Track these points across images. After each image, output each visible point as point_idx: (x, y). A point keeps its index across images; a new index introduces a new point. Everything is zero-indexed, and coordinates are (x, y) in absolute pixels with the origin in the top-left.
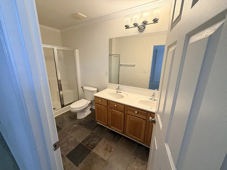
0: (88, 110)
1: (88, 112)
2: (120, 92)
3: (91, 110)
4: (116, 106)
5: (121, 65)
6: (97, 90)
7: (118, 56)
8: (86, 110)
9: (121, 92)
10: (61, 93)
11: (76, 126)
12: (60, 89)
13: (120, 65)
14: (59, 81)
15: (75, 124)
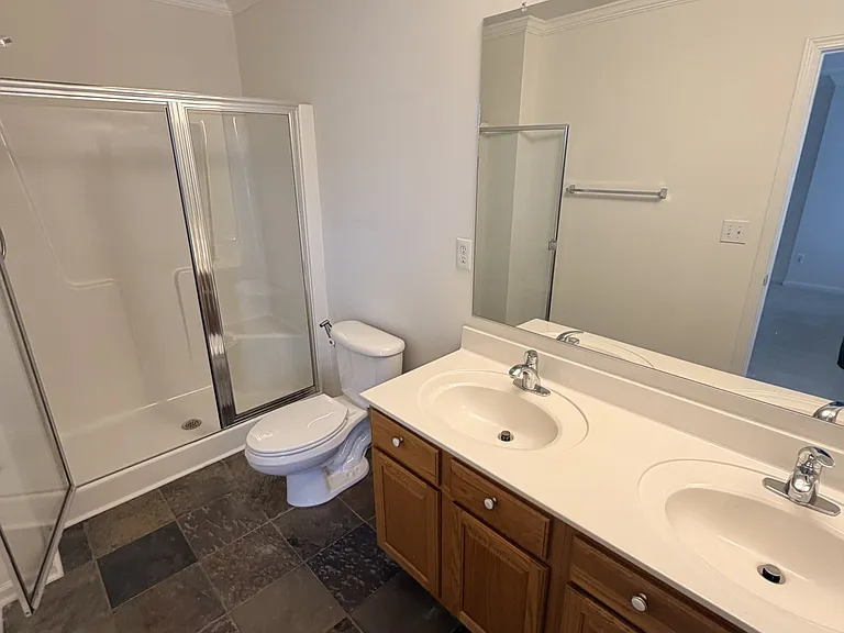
0: (351, 459)
1: (352, 469)
2: (539, 389)
3: (368, 455)
4: (489, 503)
5: (572, 191)
6: (404, 352)
7: (559, 135)
8: (340, 457)
9: (544, 383)
10: (217, 345)
11: (269, 550)
12: (212, 324)
13: (563, 192)
14: (204, 283)
15: (268, 535)
